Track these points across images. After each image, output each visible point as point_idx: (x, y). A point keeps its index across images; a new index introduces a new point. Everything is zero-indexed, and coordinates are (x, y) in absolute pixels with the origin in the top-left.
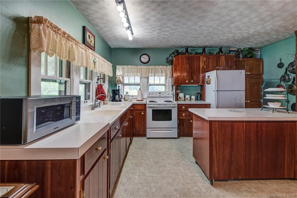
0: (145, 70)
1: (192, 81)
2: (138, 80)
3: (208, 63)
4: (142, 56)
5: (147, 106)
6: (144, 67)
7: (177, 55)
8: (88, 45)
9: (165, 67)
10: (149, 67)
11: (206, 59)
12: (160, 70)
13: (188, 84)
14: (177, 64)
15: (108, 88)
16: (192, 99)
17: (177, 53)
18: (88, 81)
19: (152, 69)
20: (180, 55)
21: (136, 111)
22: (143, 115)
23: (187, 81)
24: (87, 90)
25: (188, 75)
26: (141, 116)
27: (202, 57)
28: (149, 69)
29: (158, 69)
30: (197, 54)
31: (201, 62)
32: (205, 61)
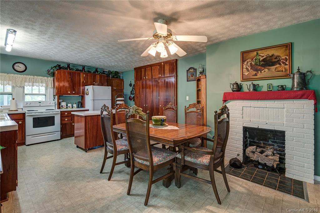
0: (20, 79)
1: (74, 92)
3: (87, 79)
4: (16, 65)
6: (19, 76)
7: (59, 69)
9: (46, 78)
11: (86, 75)
12: (40, 81)
13: (70, 94)
14: (59, 77)
16: (69, 107)
17: (59, 67)
19: (29, 78)
20: (62, 70)
23: (69, 92)
27: (82, 73)
28: (26, 78)
29: (37, 79)
30: (78, 71)
31: (81, 78)
32: (84, 77)
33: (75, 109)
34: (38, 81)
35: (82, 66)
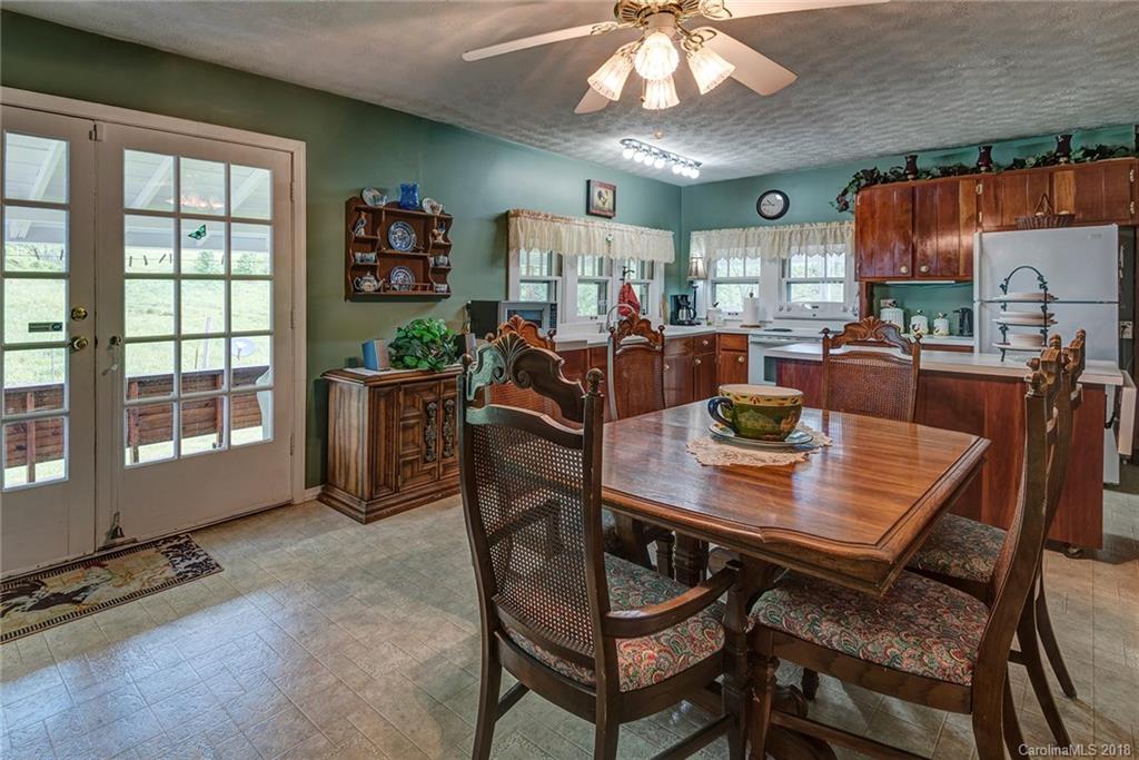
0: (770, 238)
1: (923, 269)
2: (754, 268)
3: (993, 201)
4: (764, 201)
5: (751, 339)
6: (767, 232)
7: (866, 186)
8: (598, 212)
9: (835, 225)
10: (781, 228)
11: (986, 188)
12: (819, 237)
13: (908, 279)
14: (868, 215)
15: (663, 291)
16: (914, 326)
17: (871, 178)
18: (604, 278)
19: (791, 234)
20: (879, 185)
21: (722, 352)
22: (741, 363)
23: (903, 270)
24: (603, 295)
25: (907, 249)
26: (738, 367)
27: (966, 182)
28: (782, 235)
29: (811, 234)
30: (949, 174)
31: (960, 201)
32: (978, 197)
33: (937, 339)
34: (814, 238)
35: (976, 148)
